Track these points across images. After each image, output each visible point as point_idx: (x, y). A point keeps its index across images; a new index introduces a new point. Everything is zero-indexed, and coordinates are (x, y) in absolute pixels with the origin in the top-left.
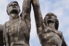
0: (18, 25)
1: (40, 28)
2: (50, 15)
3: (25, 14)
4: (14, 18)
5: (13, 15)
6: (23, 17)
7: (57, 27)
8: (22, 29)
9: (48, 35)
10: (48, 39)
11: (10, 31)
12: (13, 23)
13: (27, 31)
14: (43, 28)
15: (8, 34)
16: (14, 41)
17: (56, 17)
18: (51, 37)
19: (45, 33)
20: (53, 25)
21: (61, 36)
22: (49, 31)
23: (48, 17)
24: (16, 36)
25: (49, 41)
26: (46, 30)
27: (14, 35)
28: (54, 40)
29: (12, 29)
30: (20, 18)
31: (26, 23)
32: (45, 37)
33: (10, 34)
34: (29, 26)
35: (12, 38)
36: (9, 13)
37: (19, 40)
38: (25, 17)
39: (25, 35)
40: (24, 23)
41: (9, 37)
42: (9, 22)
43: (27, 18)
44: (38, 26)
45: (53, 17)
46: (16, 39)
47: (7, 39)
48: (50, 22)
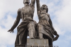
0: (28, 9)
1: (39, 12)
2: (44, 6)
3: (32, 4)
4: (26, 6)
5: (26, 4)
6: (31, 6)
7: (47, 11)
8: (30, 11)
9: (43, 15)
10: (42, 17)
11: (24, 12)
12: (26, 8)
13: (32, 12)
14: (40, 12)
15: (23, 13)
16: (26, 17)
17: (47, 6)
18: (44, 16)
19: (41, 14)
20: (45, 10)
21: (49, 16)
22: (43, 13)
23: (43, 6)
24: (27, 15)
25: (43, 18)
26: (42, 13)
27: (26, 14)
28: (45, 18)
29: (25, 11)
30: (29, 6)
31: (32, 8)
32: (41, 16)
33: (24, 13)
34: (33, 10)
35: (25, 15)
36: (25, 3)
37: (28, 16)
38: (32, 6)
39: (31, 14)
40: (31, 8)
41: (23, 15)
42: (24, 7)
43: (33, 6)
44: (38, 10)
45: (45, 7)
46: (27, 16)
47: (22, 16)
48: (44, 9)
